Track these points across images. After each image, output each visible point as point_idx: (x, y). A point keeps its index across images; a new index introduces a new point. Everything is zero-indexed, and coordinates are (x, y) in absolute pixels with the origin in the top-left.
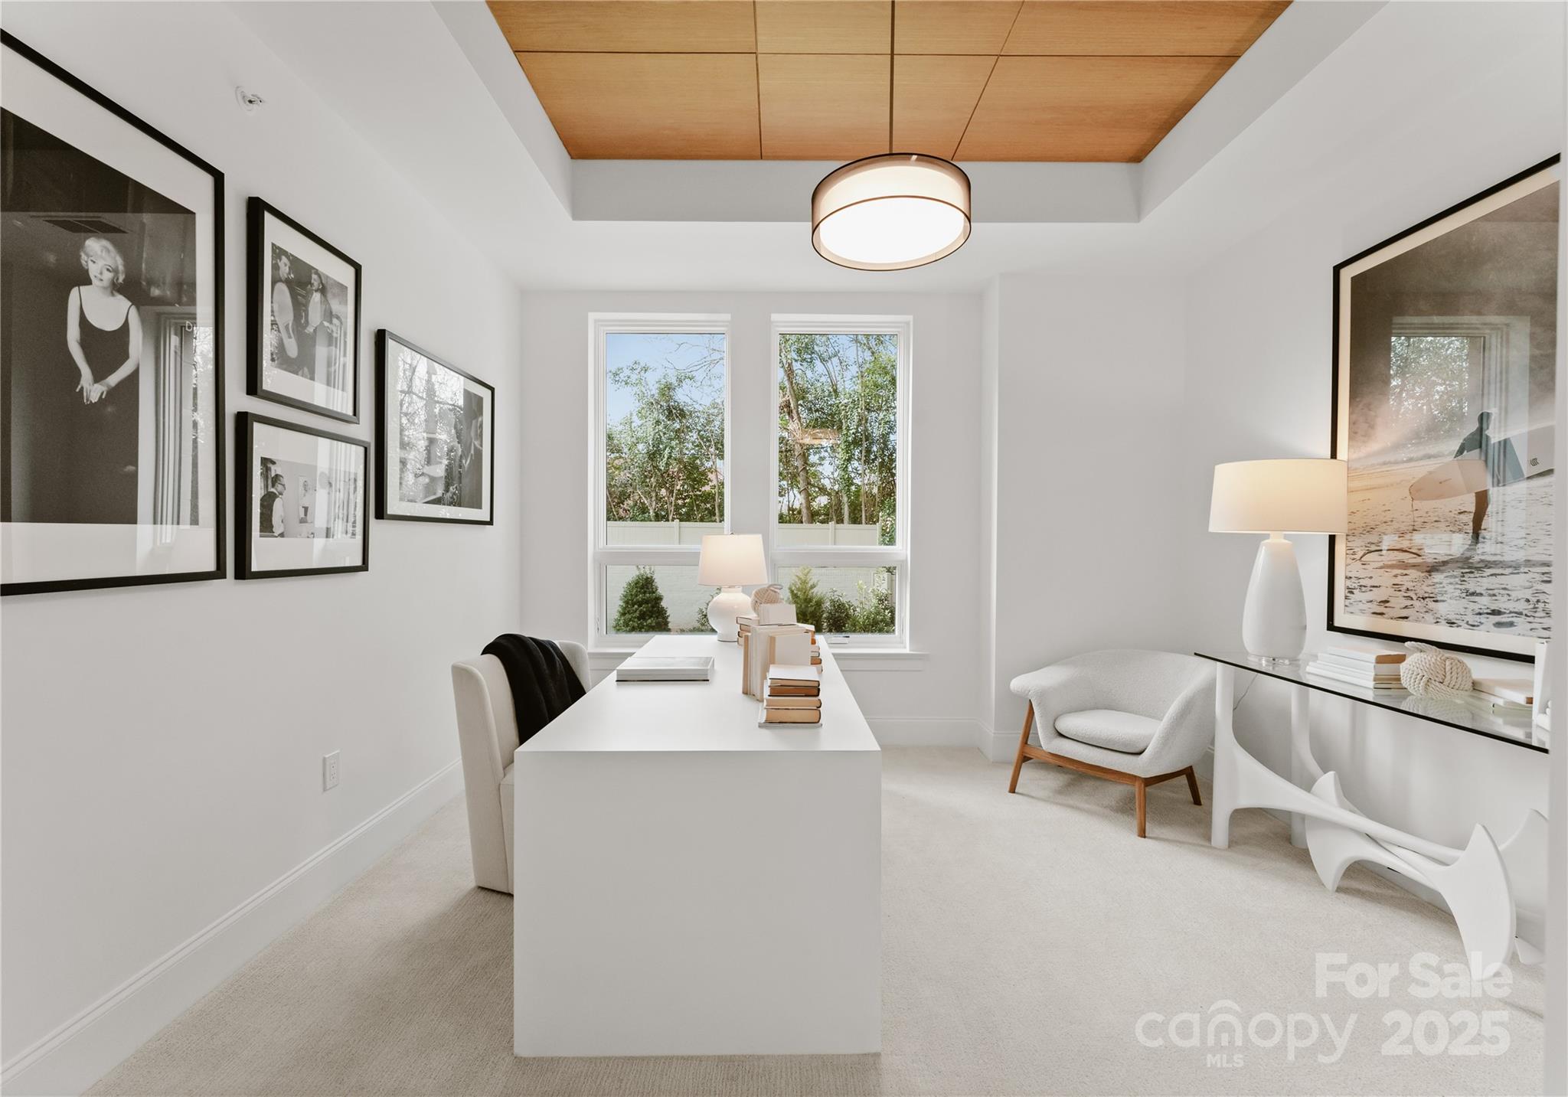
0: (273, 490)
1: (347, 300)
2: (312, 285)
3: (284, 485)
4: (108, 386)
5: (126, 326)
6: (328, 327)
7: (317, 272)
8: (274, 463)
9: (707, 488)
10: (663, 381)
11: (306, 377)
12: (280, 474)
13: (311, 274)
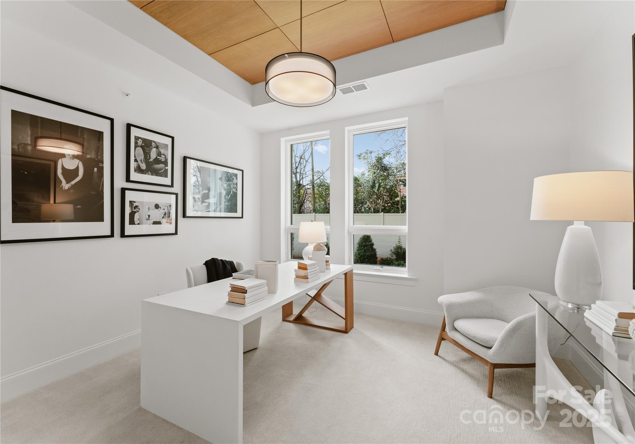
0: (134, 210)
1: (168, 149)
2: (152, 146)
3: (139, 209)
4: (71, 184)
5: (78, 167)
6: (159, 158)
7: (154, 142)
8: (135, 202)
9: (398, 199)
10: (377, 156)
11: (150, 175)
12: (138, 205)
13: (152, 142)
